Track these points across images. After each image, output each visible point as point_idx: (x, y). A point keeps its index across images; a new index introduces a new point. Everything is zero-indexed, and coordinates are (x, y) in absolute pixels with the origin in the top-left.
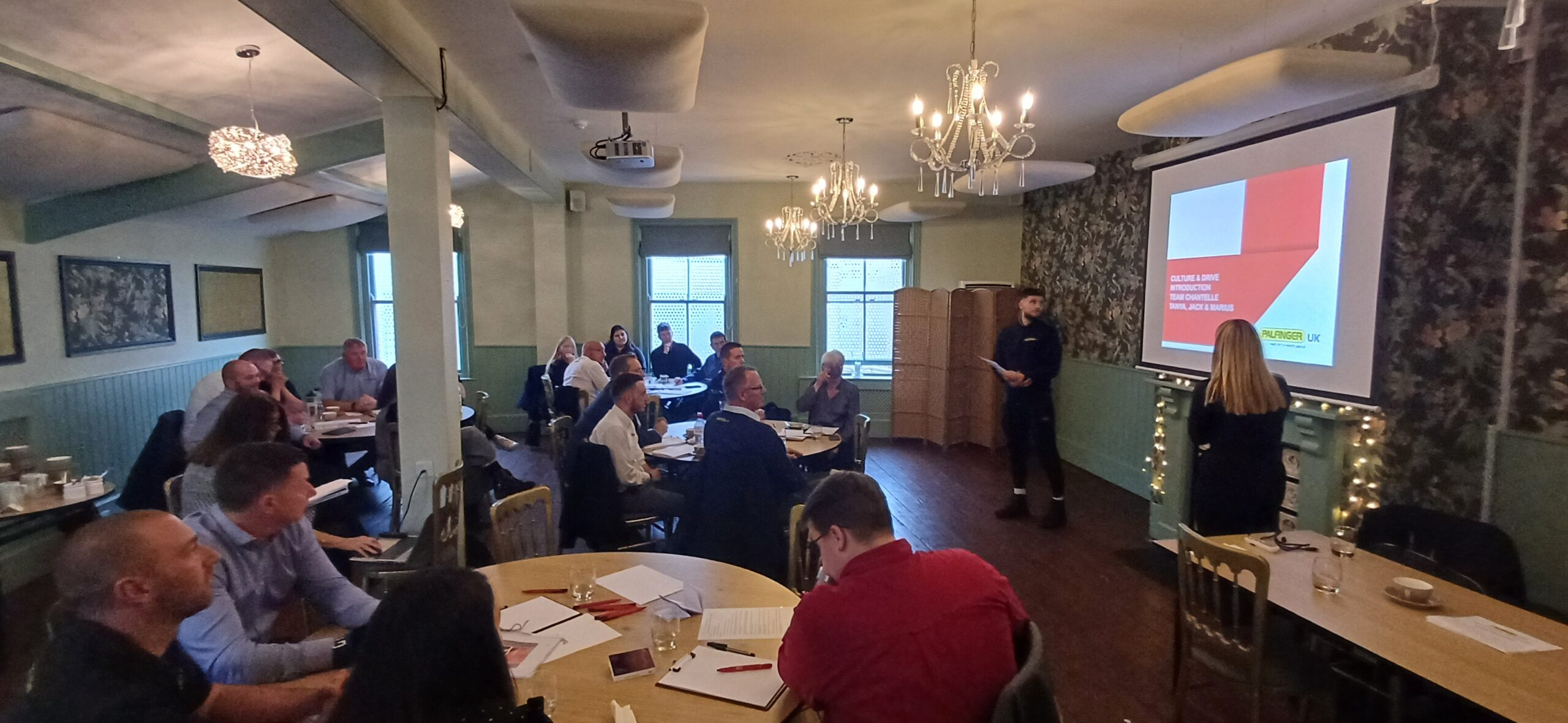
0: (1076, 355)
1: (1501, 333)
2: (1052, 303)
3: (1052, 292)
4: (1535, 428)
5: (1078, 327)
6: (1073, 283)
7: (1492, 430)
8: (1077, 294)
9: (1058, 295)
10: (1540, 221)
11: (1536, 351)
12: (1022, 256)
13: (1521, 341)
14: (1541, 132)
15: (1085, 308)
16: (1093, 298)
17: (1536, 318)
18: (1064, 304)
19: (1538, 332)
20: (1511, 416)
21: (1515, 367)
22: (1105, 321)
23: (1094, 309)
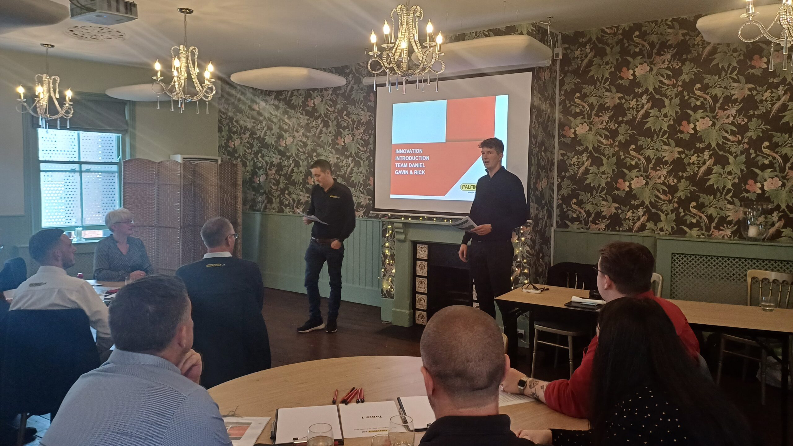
0: (281, 211)
1: (553, 184)
2: (254, 173)
3: (255, 165)
4: (567, 226)
5: (282, 191)
6: (276, 159)
7: (553, 229)
8: (280, 167)
9: (260, 168)
10: (564, 133)
11: (564, 192)
12: (219, 137)
13: (559, 187)
14: (563, 93)
15: (288, 177)
16: (296, 169)
17: (564, 177)
18: (267, 175)
19: (566, 182)
20: (557, 222)
21: (558, 199)
22: (307, 186)
23: (298, 177)
